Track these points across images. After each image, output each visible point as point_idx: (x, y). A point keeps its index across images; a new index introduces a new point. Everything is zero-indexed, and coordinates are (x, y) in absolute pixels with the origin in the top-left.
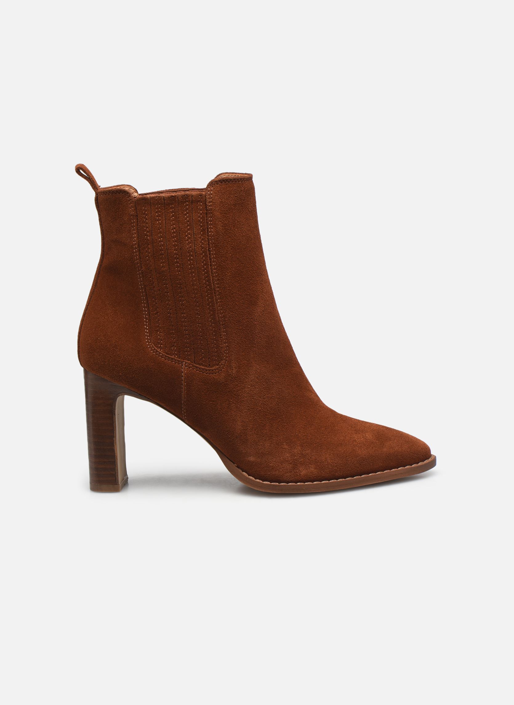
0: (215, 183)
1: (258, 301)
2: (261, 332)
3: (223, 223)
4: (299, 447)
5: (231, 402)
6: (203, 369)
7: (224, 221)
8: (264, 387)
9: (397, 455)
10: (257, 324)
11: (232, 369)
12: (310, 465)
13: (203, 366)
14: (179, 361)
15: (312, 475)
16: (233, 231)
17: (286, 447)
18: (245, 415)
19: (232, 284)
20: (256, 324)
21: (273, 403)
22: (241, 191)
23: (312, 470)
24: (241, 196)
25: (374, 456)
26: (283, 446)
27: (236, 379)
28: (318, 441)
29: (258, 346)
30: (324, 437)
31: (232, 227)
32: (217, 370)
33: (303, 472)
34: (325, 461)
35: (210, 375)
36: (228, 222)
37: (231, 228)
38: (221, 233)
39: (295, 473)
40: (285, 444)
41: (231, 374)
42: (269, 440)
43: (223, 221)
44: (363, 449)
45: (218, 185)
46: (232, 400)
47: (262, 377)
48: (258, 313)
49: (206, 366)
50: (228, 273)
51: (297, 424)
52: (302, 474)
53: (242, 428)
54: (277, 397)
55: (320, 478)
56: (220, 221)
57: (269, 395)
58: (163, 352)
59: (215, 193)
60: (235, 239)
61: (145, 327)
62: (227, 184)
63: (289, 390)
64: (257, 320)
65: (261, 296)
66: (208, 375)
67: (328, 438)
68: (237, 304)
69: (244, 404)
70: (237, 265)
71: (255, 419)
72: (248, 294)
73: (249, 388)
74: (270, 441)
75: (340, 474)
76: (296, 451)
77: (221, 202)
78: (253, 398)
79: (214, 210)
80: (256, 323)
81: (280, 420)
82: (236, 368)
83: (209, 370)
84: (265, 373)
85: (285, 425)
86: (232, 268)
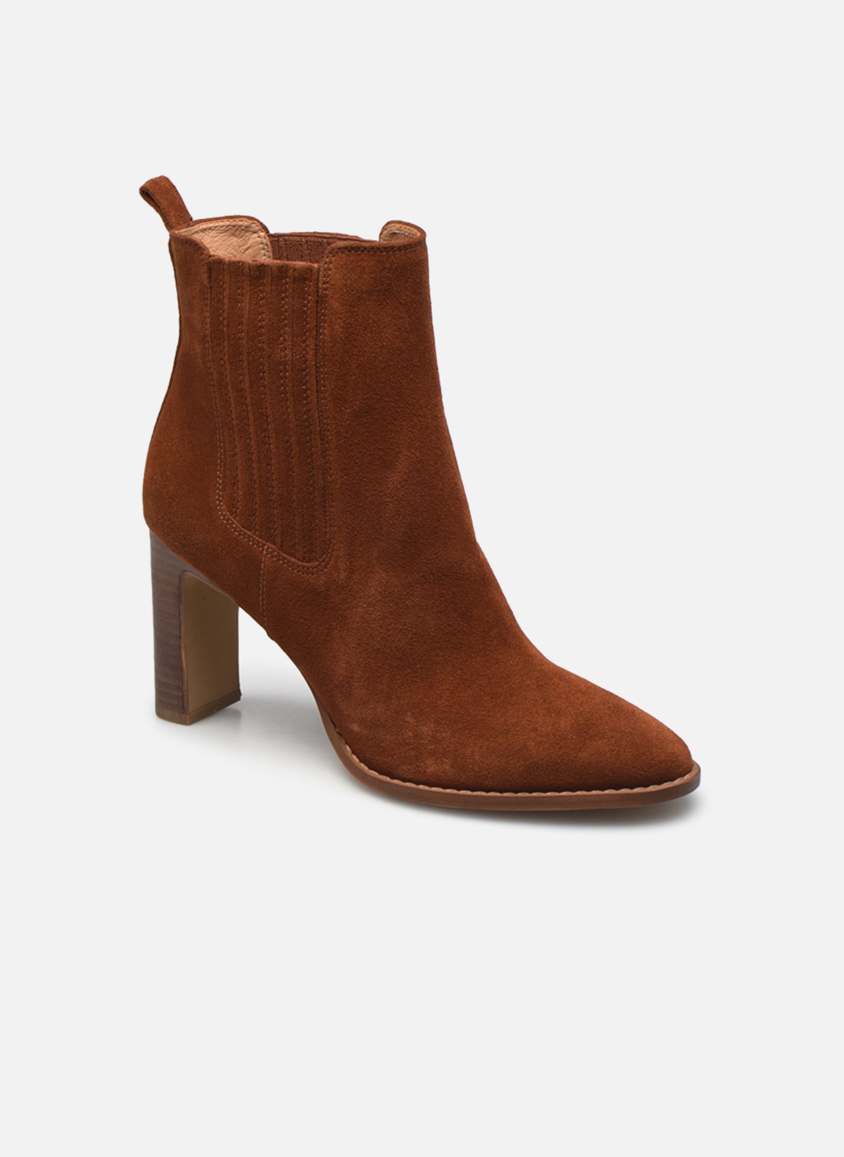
0: (338, 251)
1: (396, 463)
2: (396, 517)
3: (344, 321)
4: (432, 725)
5: (334, 626)
6: (294, 564)
7: (346, 318)
8: (390, 610)
9: (604, 768)
10: (391, 502)
11: (339, 573)
12: (445, 760)
13: (295, 558)
14: (259, 542)
15: (445, 777)
16: (363, 337)
17: (409, 719)
18: (352, 653)
19: (351, 427)
20: (387, 502)
21: (403, 641)
22: (385, 268)
23: (446, 767)
24: (383, 277)
25: (558, 764)
26: (405, 717)
27: (344, 589)
28: (469, 720)
29: (388, 539)
30: (484, 713)
31: (361, 330)
32: (315, 569)
33: (431, 767)
34: (470, 756)
35: (303, 576)
36: (354, 321)
37: (359, 332)
38: (339, 339)
39: (417, 766)
40: (409, 713)
41: (335, 580)
42: (385, 702)
43: (344, 319)
44: (542, 747)
45: (344, 255)
46: (334, 624)
47: (390, 593)
48: (394, 483)
49: (299, 559)
50: (346, 409)
51: (441, 683)
52: (429, 770)
53: (346, 674)
54: (411, 631)
55: (457, 783)
56: (340, 318)
57: (398, 625)
58: (238, 523)
59: (336, 268)
60: (365, 351)
61: (217, 474)
62: (359, 255)
63: (440, 620)
64: (390, 495)
65: (405, 453)
66: (300, 575)
67: (489, 717)
68: (357, 464)
69: (353, 634)
70: (366, 396)
71: (367, 662)
72: (382, 447)
73: (365, 608)
74: (385, 704)
75: (492, 783)
76: (425, 729)
77: (344, 285)
78: (369, 627)
79: (332, 297)
80: (388, 500)
81: (410, 671)
82: (345, 571)
83: (302, 566)
84: (395, 588)
85: (417, 680)
86: (354, 400)
